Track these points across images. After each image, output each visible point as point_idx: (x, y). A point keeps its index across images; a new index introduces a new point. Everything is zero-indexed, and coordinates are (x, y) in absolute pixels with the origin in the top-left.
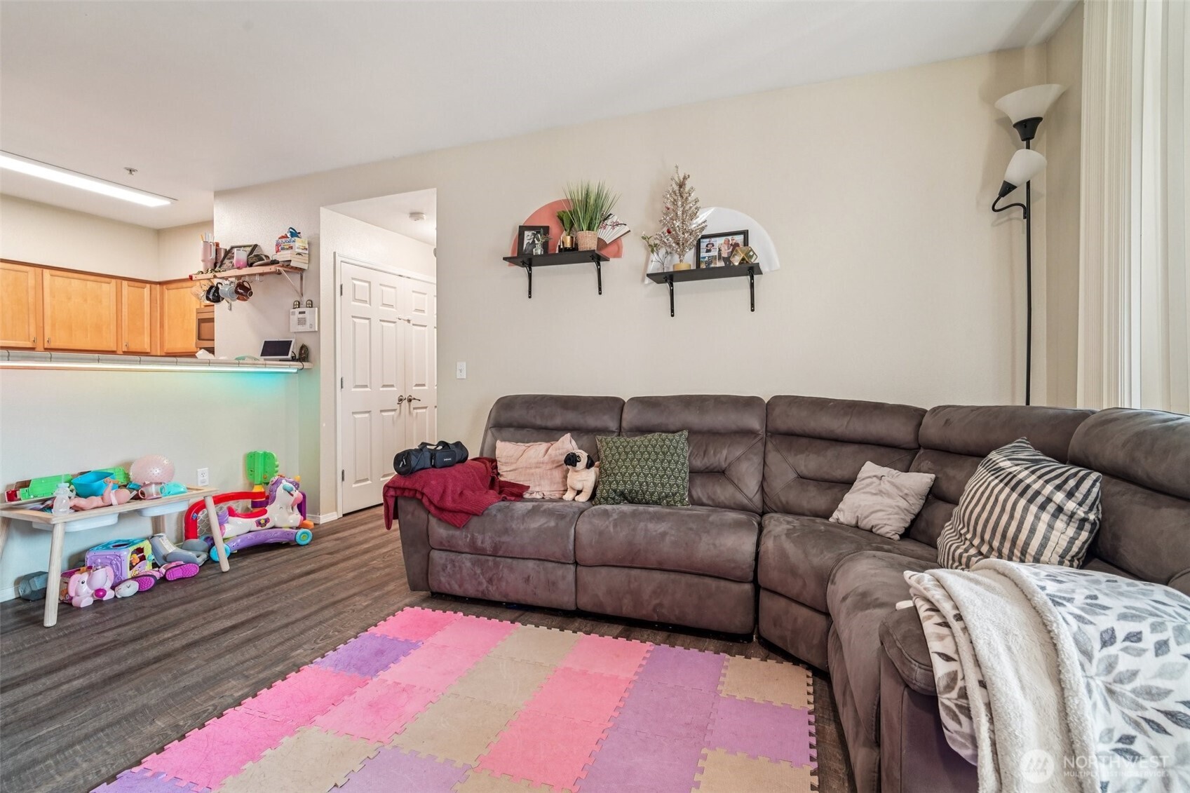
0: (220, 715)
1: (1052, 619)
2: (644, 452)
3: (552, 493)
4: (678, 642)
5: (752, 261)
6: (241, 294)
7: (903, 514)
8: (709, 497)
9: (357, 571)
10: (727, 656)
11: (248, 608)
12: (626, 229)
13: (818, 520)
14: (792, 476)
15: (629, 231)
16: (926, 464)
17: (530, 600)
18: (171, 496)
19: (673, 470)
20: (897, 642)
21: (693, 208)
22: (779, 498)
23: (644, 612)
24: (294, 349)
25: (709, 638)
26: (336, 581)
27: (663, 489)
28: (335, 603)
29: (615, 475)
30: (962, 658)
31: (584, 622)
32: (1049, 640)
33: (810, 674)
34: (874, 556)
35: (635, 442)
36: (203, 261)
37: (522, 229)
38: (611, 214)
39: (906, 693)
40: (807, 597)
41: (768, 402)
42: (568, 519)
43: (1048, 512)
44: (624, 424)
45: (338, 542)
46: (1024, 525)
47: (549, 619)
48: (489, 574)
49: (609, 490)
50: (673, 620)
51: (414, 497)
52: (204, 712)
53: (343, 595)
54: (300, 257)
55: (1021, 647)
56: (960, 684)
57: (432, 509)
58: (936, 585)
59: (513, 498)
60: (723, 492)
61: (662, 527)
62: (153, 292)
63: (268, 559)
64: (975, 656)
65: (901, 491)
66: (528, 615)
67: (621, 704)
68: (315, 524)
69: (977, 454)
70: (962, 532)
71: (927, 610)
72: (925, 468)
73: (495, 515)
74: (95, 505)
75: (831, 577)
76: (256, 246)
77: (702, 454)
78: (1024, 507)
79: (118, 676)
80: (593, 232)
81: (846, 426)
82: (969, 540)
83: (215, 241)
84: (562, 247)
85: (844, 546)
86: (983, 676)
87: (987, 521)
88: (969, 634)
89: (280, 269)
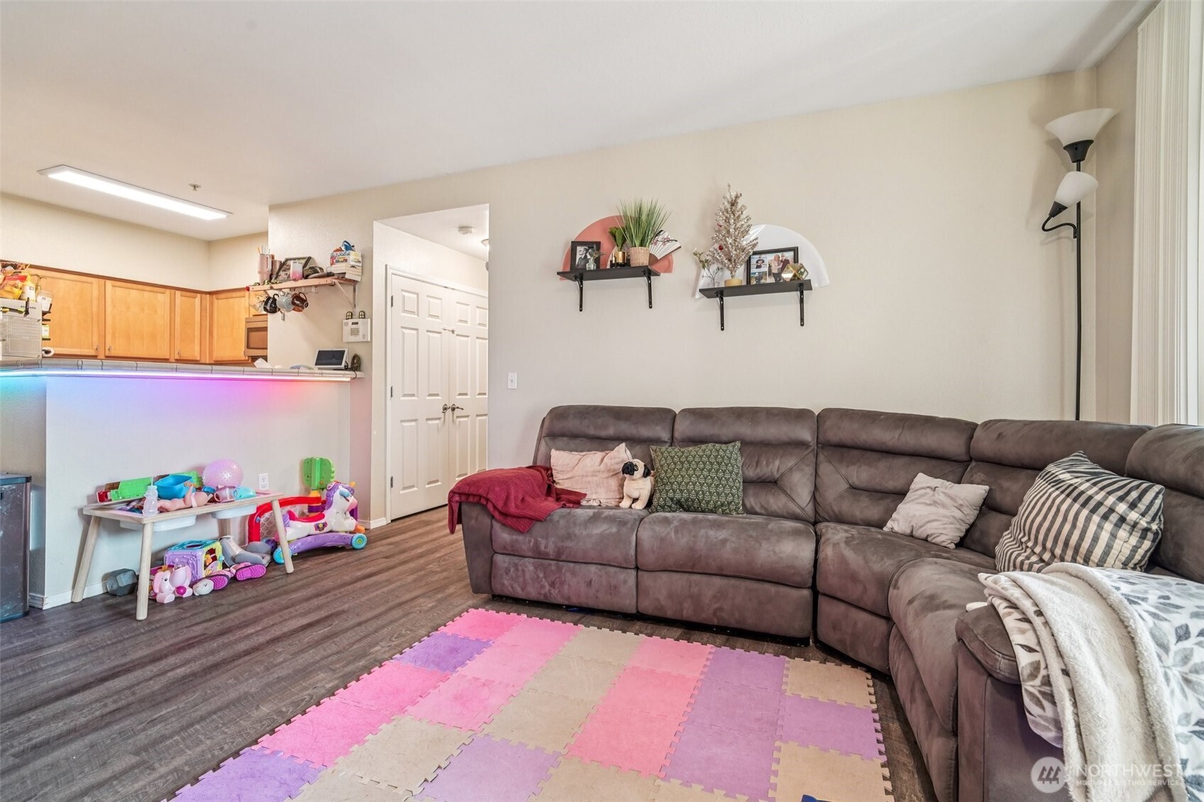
0: (318, 704)
1: (1129, 615)
2: (699, 462)
3: (608, 501)
4: (737, 645)
5: (803, 277)
6: (298, 305)
7: (957, 524)
8: (762, 507)
9: (416, 574)
10: (787, 659)
11: (319, 608)
12: (677, 245)
13: (873, 529)
14: (844, 486)
15: (680, 247)
16: (980, 476)
17: (591, 603)
18: (242, 500)
19: (727, 480)
20: (978, 636)
21: (745, 226)
22: (832, 508)
23: (704, 616)
24: (347, 359)
25: (767, 642)
26: (398, 584)
27: (719, 498)
28: (400, 605)
29: (672, 484)
30: (1044, 648)
31: (645, 625)
32: (1126, 634)
33: (869, 676)
34: (936, 563)
35: (690, 452)
36: (260, 272)
37: (575, 245)
38: (662, 231)
39: (989, 682)
40: (868, 602)
41: (819, 414)
42: (629, 526)
43: (1111, 522)
44: (677, 435)
45: (391, 547)
46: (1087, 533)
47: (610, 622)
48: (552, 578)
49: (666, 498)
50: (733, 624)
51: (478, 503)
52: (302, 700)
53: (408, 597)
54: (354, 269)
55: (1100, 640)
56: (1043, 672)
57: (497, 514)
58: (1013, 586)
59: (571, 505)
60: (776, 502)
61: (722, 534)
62: (203, 302)
63: (327, 562)
64: (1057, 647)
65: (955, 501)
66: (589, 618)
67: (692, 701)
68: (366, 529)
69: (1035, 467)
70: (1023, 540)
71: (1006, 608)
72: (978, 480)
73: (558, 521)
74: (178, 506)
75: (893, 582)
76: (309, 258)
77: (755, 465)
78: (1087, 517)
79: (216, 666)
80: (645, 248)
81: (898, 438)
82: (1031, 548)
83: (271, 253)
84: (614, 262)
85: (904, 553)
86: (1065, 665)
87: (1049, 530)
88: (1050, 628)
89: (336, 281)
